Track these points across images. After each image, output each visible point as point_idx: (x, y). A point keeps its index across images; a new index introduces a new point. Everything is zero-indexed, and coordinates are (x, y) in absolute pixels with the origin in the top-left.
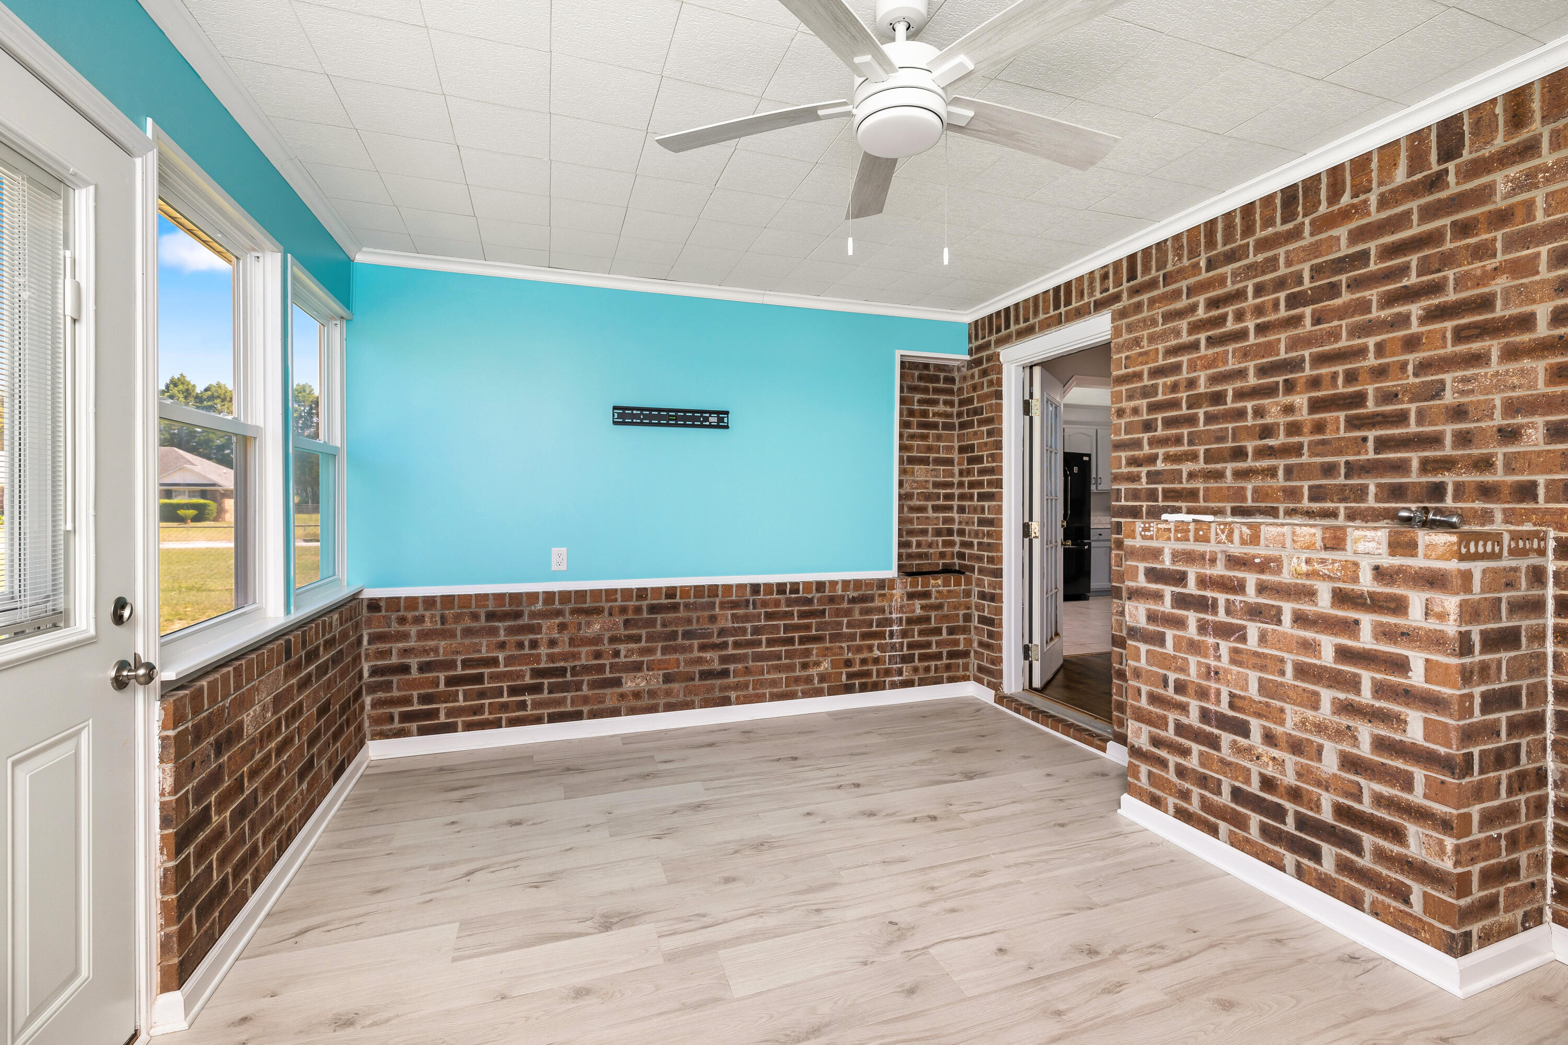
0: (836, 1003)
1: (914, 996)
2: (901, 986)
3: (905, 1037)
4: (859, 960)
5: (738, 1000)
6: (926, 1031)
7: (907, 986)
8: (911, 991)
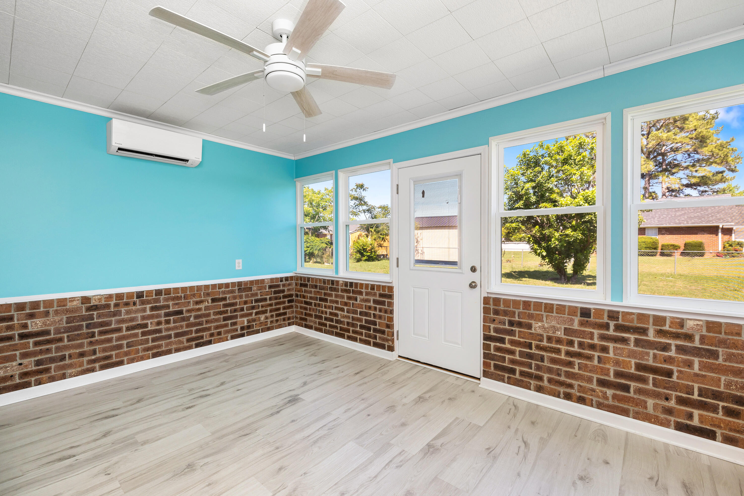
0: (312, 453)
1: (279, 467)
2: (286, 469)
3: (283, 451)
4: (309, 474)
5: (350, 441)
6: (273, 457)
7: (282, 470)
8: (280, 469)
